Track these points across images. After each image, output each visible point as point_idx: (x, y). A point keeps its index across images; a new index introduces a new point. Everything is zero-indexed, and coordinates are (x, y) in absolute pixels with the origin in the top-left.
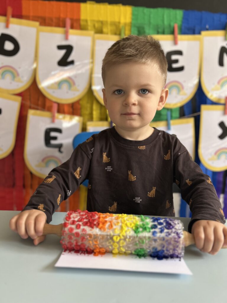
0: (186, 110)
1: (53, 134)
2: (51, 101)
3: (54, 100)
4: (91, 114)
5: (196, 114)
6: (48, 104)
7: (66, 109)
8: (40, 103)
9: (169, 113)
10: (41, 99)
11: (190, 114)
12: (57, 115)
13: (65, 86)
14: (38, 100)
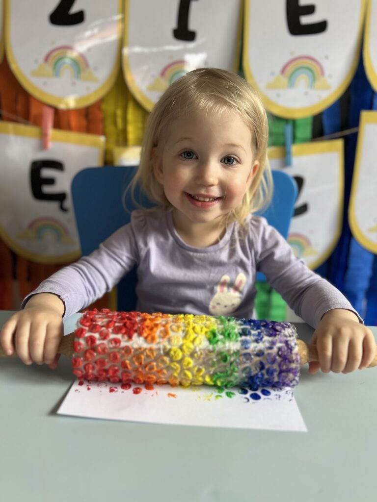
0: (327, 123)
1: (46, 173)
2: (39, 103)
4: (124, 131)
5: (347, 132)
6: (34, 111)
7: (74, 121)
8: (20, 107)
9: (289, 129)
11: (335, 132)
12: (52, 132)
14: (16, 101)
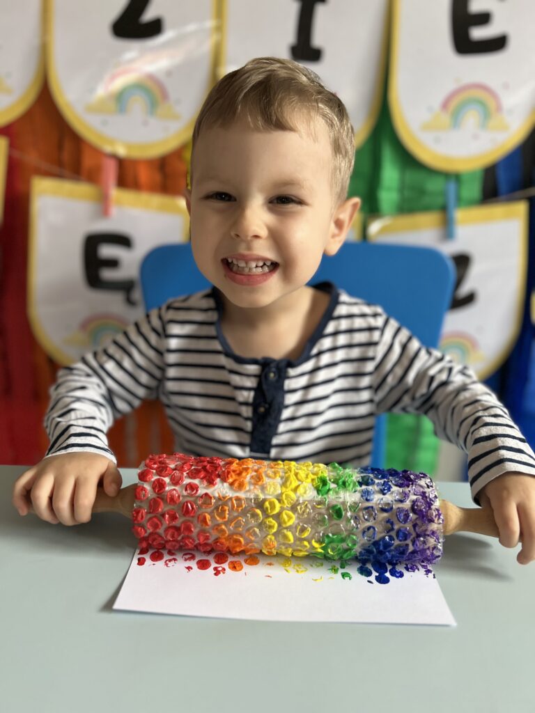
0: (503, 179)
1: (107, 251)
2: (97, 152)
3: (108, 148)
5: (533, 191)
6: (88, 161)
7: (144, 175)
8: (66, 156)
9: (452, 188)
10: (68, 146)
11: (514, 190)
12: (115, 193)
13: (138, 104)
14: (60, 147)
